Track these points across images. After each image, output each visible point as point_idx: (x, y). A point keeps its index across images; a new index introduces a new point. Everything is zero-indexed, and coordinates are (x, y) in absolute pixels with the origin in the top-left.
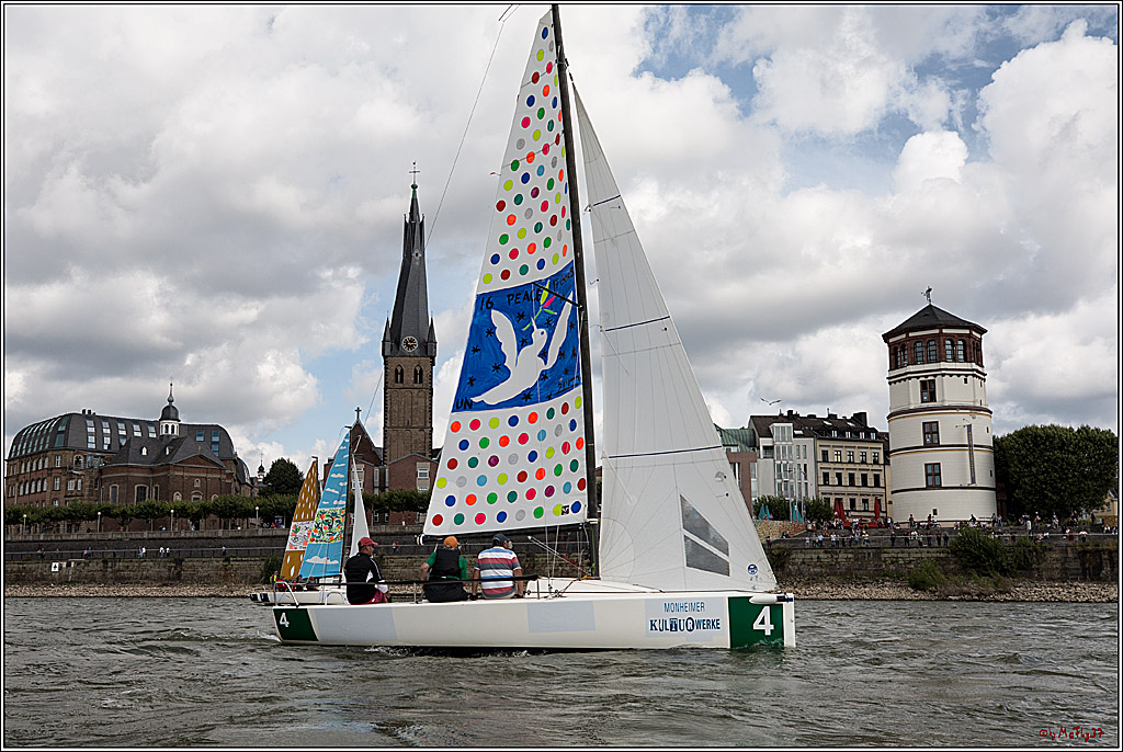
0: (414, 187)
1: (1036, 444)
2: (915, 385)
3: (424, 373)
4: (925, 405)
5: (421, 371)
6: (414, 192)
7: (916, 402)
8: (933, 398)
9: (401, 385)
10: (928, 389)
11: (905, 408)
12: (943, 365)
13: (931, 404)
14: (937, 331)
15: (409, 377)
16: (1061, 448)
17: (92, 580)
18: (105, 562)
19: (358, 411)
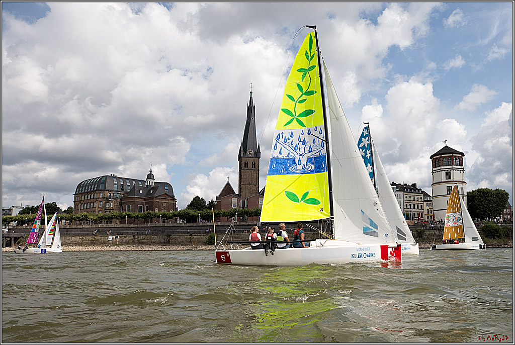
0: (251, 93)
1: (484, 195)
2: (444, 173)
3: (256, 164)
4: (447, 180)
5: (255, 163)
6: (251, 95)
7: (444, 179)
8: (450, 178)
9: (247, 168)
10: (448, 175)
11: (440, 181)
12: (454, 166)
13: (449, 180)
14: (451, 155)
15: (250, 165)
16: (491, 196)
17: (129, 244)
18: (134, 236)
19: (228, 178)
